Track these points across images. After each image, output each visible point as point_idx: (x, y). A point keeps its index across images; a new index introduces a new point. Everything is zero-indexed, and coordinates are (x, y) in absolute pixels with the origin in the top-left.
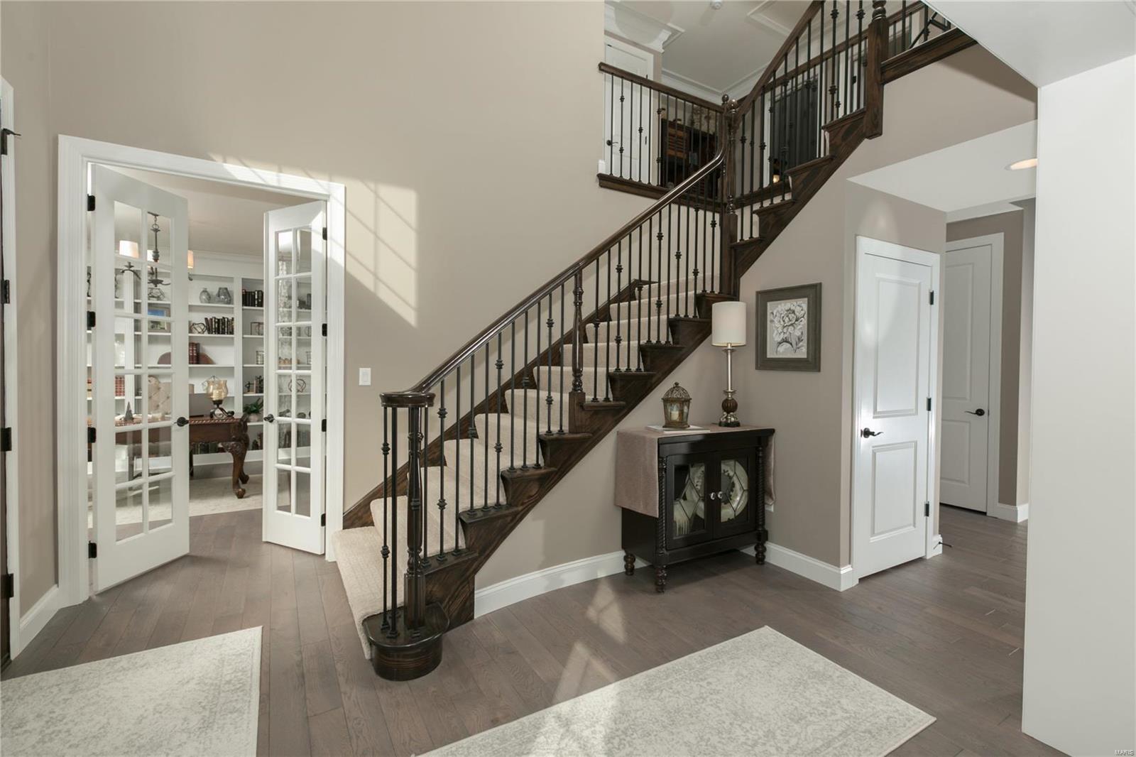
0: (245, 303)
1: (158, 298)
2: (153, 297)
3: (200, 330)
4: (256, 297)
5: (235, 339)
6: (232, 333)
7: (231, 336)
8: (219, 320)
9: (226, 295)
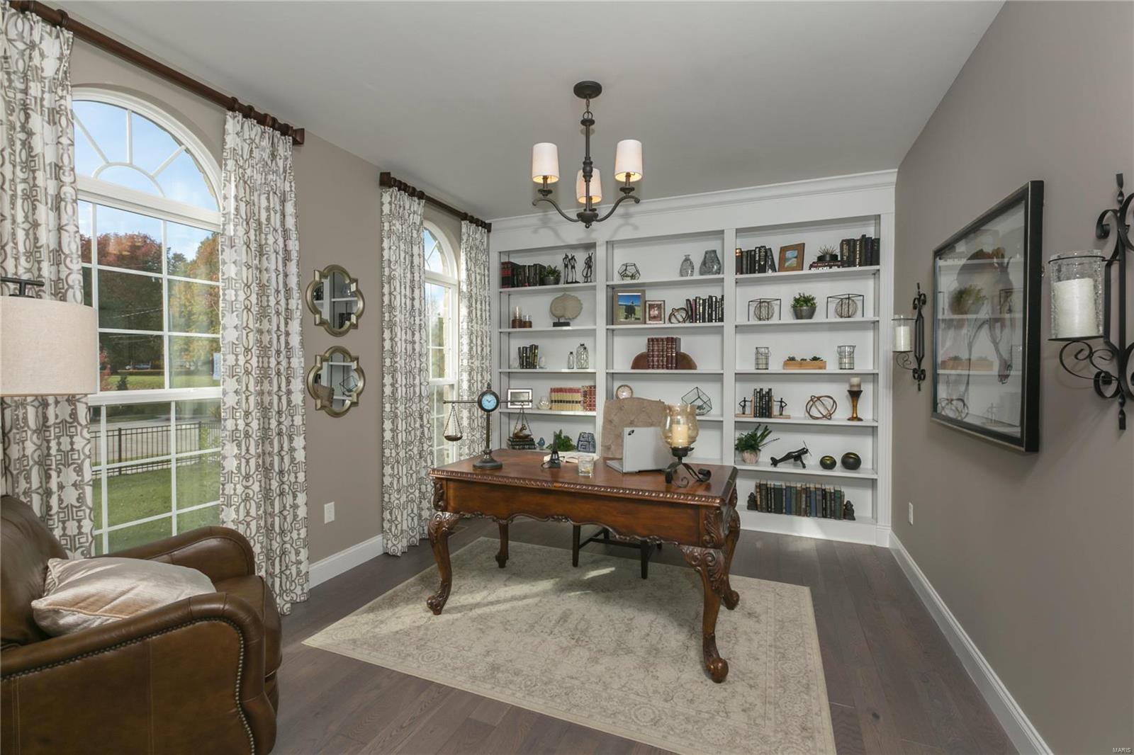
0: (740, 270)
1: (633, 277)
2: (627, 276)
3: (681, 320)
4: (757, 259)
5: (725, 329)
6: (721, 320)
7: (720, 324)
8: (704, 300)
9: (711, 262)
